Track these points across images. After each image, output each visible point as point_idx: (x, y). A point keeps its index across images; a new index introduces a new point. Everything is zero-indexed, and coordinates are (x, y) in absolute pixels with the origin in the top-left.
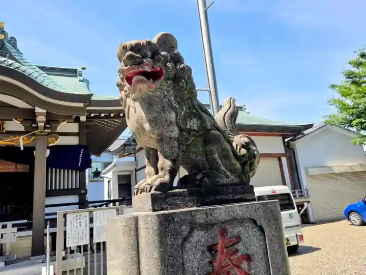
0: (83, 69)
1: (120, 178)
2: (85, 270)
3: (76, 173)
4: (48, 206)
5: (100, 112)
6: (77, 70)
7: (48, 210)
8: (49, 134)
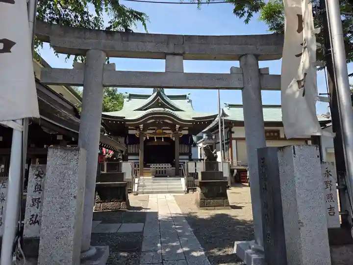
3: (188, 146)
4: (180, 159)
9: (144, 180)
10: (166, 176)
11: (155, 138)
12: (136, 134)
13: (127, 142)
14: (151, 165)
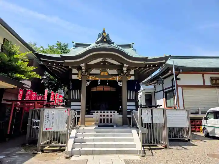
0: (133, 44)
1: (146, 95)
2: (148, 134)
3: (134, 92)
4: (128, 106)
5: (151, 64)
6: (130, 45)
7: (128, 108)
8: (127, 75)
9: (84, 131)
10: (113, 126)
11: (99, 81)
12: (78, 76)
13: (71, 87)
14: (94, 112)
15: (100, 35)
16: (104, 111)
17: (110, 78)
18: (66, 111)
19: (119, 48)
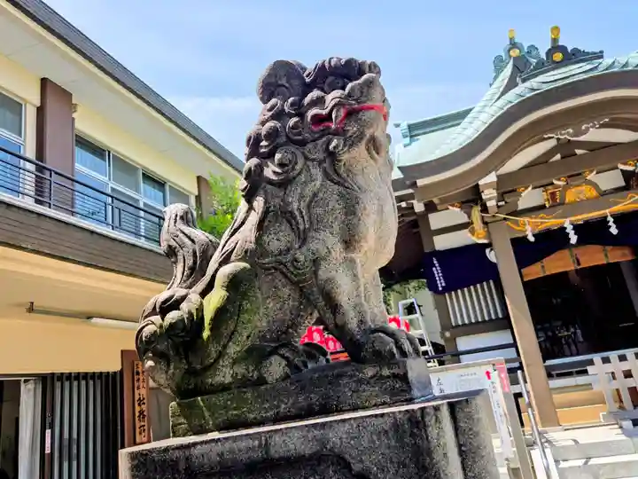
11: (570, 229)
12: (473, 232)
13: (441, 283)
14: (591, 362)
15: (502, 61)
16: (605, 354)
17: (616, 204)
18: (488, 373)
19: (624, 66)
